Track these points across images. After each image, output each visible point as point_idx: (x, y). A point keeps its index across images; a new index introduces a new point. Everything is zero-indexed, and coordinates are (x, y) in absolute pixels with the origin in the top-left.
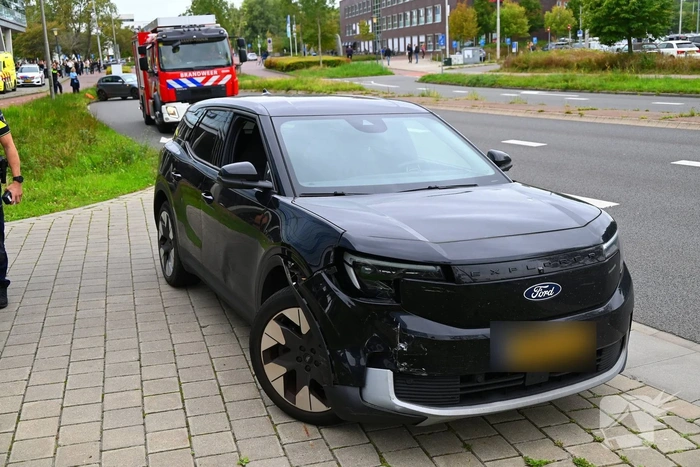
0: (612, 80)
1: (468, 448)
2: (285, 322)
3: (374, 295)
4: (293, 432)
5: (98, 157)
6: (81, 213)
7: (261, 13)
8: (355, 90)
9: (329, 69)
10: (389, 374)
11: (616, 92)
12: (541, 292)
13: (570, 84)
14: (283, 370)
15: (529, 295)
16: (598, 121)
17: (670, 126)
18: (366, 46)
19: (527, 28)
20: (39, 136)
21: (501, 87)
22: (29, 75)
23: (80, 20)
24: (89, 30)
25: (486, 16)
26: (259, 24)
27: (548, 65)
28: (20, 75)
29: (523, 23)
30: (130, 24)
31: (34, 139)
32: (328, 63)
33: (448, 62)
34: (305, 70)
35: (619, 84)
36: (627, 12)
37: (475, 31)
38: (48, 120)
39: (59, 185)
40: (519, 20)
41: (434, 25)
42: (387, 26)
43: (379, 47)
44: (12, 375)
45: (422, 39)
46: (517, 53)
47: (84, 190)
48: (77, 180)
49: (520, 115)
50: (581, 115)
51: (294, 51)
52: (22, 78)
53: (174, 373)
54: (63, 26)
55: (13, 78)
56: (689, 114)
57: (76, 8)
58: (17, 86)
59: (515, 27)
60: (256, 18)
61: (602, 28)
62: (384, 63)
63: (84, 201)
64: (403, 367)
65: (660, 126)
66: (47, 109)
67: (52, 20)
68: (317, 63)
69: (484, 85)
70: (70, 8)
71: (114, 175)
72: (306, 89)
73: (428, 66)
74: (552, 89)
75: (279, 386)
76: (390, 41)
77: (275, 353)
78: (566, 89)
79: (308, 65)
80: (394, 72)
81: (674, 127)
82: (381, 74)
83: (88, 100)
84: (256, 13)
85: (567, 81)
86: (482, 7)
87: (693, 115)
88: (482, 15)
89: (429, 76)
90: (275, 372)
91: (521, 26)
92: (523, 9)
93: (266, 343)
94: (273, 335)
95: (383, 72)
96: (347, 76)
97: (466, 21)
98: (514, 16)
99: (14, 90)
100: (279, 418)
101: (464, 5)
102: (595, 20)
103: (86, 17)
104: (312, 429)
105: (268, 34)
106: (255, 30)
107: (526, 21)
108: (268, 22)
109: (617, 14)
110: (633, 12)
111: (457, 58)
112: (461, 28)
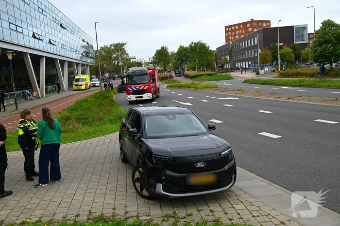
0: (319, 82)
1: (184, 206)
2: (139, 171)
3: (159, 165)
4: (141, 201)
5: (111, 118)
6: (102, 138)
7: (185, 54)
8: (214, 87)
9: (209, 77)
10: (161, 185)
11: (320, 87)
12: (200, 165)
13: (301, 84)
14: (140, 184)
15: (197, 165)
16: (299, 102)
17: (326, 104)
18: (227, 66)
19: (294, 58)
20: (94, 110)
21: (274, 85)
22: (95, 83)
23: (115, 60)
24: (118, 63)
25: (276, 53)
26: (184, 58)
27: (297, 75)
28: (91, 83)
29: (291, 56)
30: (134, 60)
31: (92, 111)
32: (208, 75)
33: (258, 73)
34: (199, 78)
35: (322, 84)
36: (328, 53)
37: (271, 60)
38: (98, 103)
39: (97, 128)
40: (290, 55)
41: (254, 57)
42: (236, 58)
43: (232, 66)
44: (75, 185)
45: (250, 63)
46: (285, 70)
47: (105, 130)
48: (103, 126)
49: (271, 99)
50: (294, 99)
51: (197, 68)
52: (92, 84)
53: (116, 185)
54: (108, 63)
55: (89, 84)
56: (335, 99)
57: (114, 55)
58: (90, 87)
59: (288, 57)
60: (183, 56)
61: (318, 60)
62: (232, 74)
63: (104, 134)
64: (164, 183)
65: (322, 104)
66: (98, 98)
67: (105, 60)
68: (204, 75)
69: (268, 84)
70: (111, 55)
71: (115, 124)
72: (195, 88)
73: (250, 75)
74: (294, 86)
75: (139, 189)
76: (237, 64)
77: (138, 180)
78: (300, 86)
79: (201, 75)
80: (235, 78)
81: (327, 105)
82: (229, 79)
83: (114, 93)
84: (183, 54)
85: (300, 82)
86: (274, 50)
87: (337, 100)
88: (274, 52)
89: (247, 80)
90: (138, 185)
91: (291, 57)
92: (291, 50)
93: (136, 177)
94: (137, 175)
95: (230, 78)
96: (215, 80)
97: (267, 56)
98: (287, 53)
99: (89, 89)
100: (139, 197)
101: (266, 49)
102: (315, 56)
103: (117, 58)
104: (146, 200)
105: (187, 62)
106: (182, 61)
107: (293, 55)
108: (188, 57)
109: (324, 54)
110: (331, 53)
111: (261, 72)
112: (265, 58)
